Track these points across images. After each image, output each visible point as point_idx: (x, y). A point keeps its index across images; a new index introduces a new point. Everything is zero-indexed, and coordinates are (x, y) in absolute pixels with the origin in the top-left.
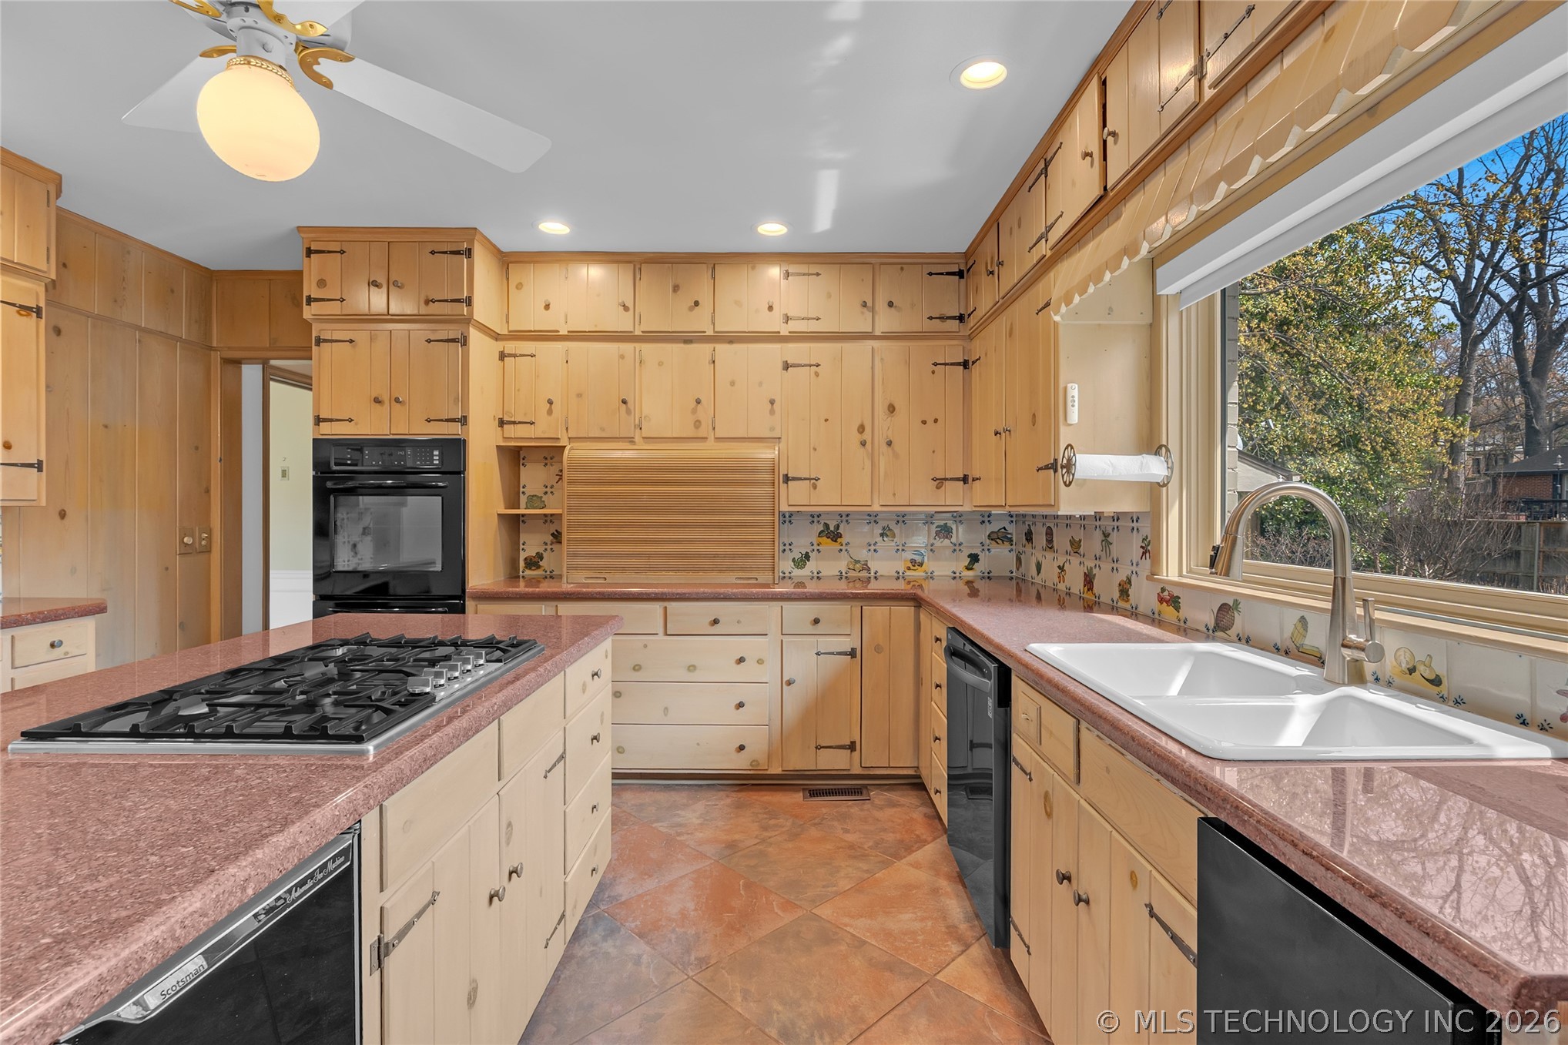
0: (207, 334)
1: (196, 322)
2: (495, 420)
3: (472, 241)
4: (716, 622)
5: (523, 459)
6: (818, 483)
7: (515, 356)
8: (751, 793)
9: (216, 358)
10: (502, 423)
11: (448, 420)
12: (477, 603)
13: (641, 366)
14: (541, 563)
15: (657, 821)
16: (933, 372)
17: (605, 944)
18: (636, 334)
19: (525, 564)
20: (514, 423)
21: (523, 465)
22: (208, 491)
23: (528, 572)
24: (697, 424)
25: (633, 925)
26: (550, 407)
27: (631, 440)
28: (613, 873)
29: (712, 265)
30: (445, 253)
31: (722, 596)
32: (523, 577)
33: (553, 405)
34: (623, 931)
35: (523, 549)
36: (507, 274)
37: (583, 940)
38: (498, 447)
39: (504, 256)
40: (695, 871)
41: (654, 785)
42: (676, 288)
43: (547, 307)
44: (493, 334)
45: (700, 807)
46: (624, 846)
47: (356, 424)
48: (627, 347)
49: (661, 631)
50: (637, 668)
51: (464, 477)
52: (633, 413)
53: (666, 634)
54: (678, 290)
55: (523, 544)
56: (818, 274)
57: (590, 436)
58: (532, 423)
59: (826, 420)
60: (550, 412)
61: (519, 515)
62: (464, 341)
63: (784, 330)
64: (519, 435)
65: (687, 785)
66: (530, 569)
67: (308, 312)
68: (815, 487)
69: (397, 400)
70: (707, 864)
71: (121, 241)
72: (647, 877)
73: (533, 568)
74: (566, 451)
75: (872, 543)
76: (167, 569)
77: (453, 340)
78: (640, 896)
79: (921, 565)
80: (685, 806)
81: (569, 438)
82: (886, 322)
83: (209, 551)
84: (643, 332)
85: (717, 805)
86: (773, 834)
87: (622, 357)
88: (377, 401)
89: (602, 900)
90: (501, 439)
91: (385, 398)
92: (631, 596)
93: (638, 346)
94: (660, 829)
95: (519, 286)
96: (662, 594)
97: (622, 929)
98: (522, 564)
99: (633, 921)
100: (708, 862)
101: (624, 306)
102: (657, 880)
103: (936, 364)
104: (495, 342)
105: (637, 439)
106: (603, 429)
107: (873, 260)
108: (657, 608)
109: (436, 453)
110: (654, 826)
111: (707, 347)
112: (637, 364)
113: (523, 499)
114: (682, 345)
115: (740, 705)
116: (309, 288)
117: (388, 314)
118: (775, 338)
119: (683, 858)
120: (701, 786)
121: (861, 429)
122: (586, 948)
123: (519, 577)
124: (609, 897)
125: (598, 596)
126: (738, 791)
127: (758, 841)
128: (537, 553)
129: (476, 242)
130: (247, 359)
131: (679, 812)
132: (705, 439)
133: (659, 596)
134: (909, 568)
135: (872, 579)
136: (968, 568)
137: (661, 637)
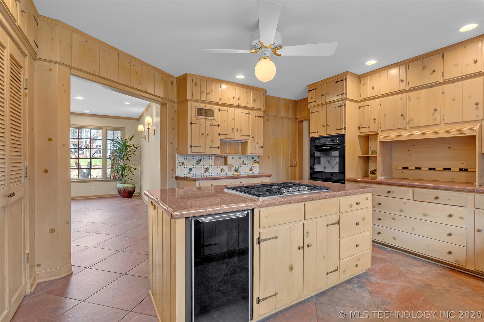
0: (295, 116)
1: (293, 113)
2: (357, 127)
3: (346, 76)
4: (437, 198)
5: (370, 139)
7: (363, 106)
8: (454, 273)
9: (298, 121)
10: (359, 128)
11: (340, 129)
12: (348, 182)
13: (409, 101)
14: (376, 173)
15: (402, 266)
17: (357, 289)
18: (407, 89)
19: (371, 173)
20: (363, 128)
21: (370, 141)
22: (296, 152)
23: (371, 175)
25: (369, 289)
26: (375, 121)
27: (405, 129)
28: (373, 273)
29: (442, 53)
30: (340, 81)
31: (440, 188)
32: (370, 177)
33: (376, 120)
34: (365, 289)
35: (370, 168)
36: (361, 81)
37: (351, 285)
38: (358, 136)
39: (360, 76)
40: (405, 286)
41: (409, 256)
42: (424, 68)
43: (373, 88)
44: (356, 101)
45: (424, 269)
46: (383, 268)
47: (319, 133)
48: (403, 95)
49: (412, 199)
50: (401, 211)
51: (345, 145)
52: (406, 119)
53: (414, 200)
54: (425, 68)
55: (370, 166)
57: (389, 129)
58: (369, 127)
60: (375, 123)
61: (369, 156)
62: (345, 105)
64: (366, 131)
65: (424, 260)
66: (372, 174)
67: (309, 106)
69: (328, 125)
70: (412, 286)
71: (278, 99)
72: (384, 279)
73: (373, 174)
74: (379, 135)
76: (287, 170)
77: (342, 106)
78: (378, 283)
80: (417, 266)
81: (381, 130)
83: (296, 166)
84: (409, 88)
85: (433, 271)
86: (454, 290)
87: (401, 99)
88: (323, 126)
89: (364, 278)
90: (359, 133)
91: (325, 125)
92: (399, 185)
93: (408, 94)
94: (401, 269)
95: (364, 84)
96: (412, 185)
97: (365, 288)
98: (369, 173)
99: (370, 288)
100: (413, 286)
101: (401, 80)
102: (387, 282)
104: (358, 104)
105: (408, 128)
106: (393, 126)
108: (410, 190)
109: (337, 139)
110: (399, 267)
111: (440, 88)
112: (408, 101)
113: (370, 152)
114: (428, 89)
115: (450, 235)
116: (309, 100)
117: (326, 102)
118: (478, 74)
119: (403, 280)
120: (431, 263)
122: (350, 287)
123: (368, 177)
124: (367, 278)
125: (386, 184)
126: (448, 270)
127: (444, 289)
128: (375, 169)
129: (348, 75)
130: (305, 120)
131: (413, 267)
132: (439, 124)
133: (410, 185)
137: (412, 201)
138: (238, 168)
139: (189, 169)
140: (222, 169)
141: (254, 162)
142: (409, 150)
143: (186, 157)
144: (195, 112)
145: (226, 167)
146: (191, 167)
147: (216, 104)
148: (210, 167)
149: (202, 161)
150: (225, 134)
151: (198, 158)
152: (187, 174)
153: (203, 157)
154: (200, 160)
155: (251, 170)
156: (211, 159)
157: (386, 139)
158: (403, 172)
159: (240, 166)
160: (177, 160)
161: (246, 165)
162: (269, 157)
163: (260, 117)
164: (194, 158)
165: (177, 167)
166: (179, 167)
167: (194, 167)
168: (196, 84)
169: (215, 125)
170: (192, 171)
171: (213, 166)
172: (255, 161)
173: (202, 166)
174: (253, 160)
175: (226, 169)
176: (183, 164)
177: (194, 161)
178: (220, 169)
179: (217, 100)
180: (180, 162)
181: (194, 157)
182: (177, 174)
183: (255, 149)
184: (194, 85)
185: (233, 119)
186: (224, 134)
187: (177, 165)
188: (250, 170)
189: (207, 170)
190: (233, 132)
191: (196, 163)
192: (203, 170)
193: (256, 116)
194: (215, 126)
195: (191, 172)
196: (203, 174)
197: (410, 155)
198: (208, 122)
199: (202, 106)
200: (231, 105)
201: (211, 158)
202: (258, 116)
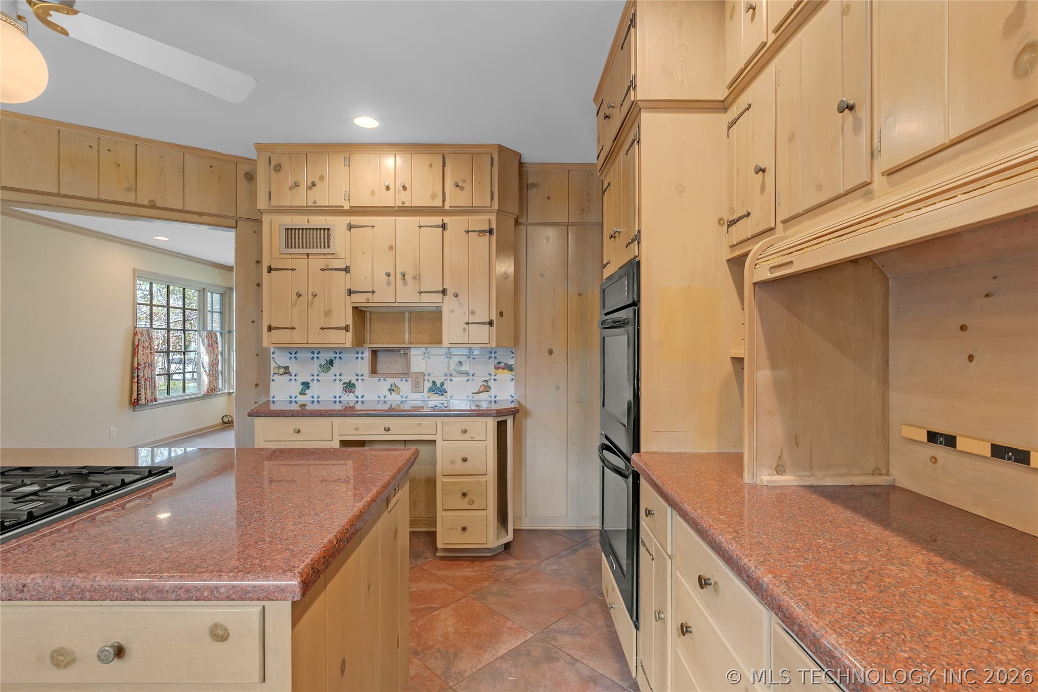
138: (442, 384)
139: (303, 384)
140: (391, 386)
141: (497, 368)
142: (963, 328)
143: (295, 354)
144: (280, 239)
145: (404, 379)
146: (308, 379)
147: (337, 211)
148: (357, 380)
149: (336, 362)
150: (364, 292)
151: (325, 356)
152: (296, 397)
153: (340, 353)
154: (331, 362)
155: (487, 389)
156: (362, 358)
157: (772, 268)
158: (934, 460)
159: (449, 378)
160: (272, 360)
161: (468, 374)
162: (551, 352)
163: (484, 231)
164: (315, 355)
165: (272, 378)
166: (276, 377)
167: (315, 378)
168: (278, 168)
169: (336, 269)
170: (308, 389)
171: (366, 377)
172: (498, 363)
173: (336, 376)
174: (493, 362)
175: (405, 387)
176: (286, 371)
177: (316, 366)
178: (386, 385)
179: (338, 200)
180: (279, 366)
181: (316, 353)
182: (271, 396)
183: (465, 329)
184: (273, 172)
185: (391, 248)
186: (362, 290)
187: (272, 374)
188: (482, 389)
189: (349, 387)
190: (389, 283)
191: (320, 369)
192: (338, 388)
193: (468, 232)
194: (335, 271)
195: (307, 391)
196: (340, 398)
197: (971, 358)
198: (317, 263)
199: (300, 221)
200: (381, 207)
201: (362, 356)
202: (476, 231)
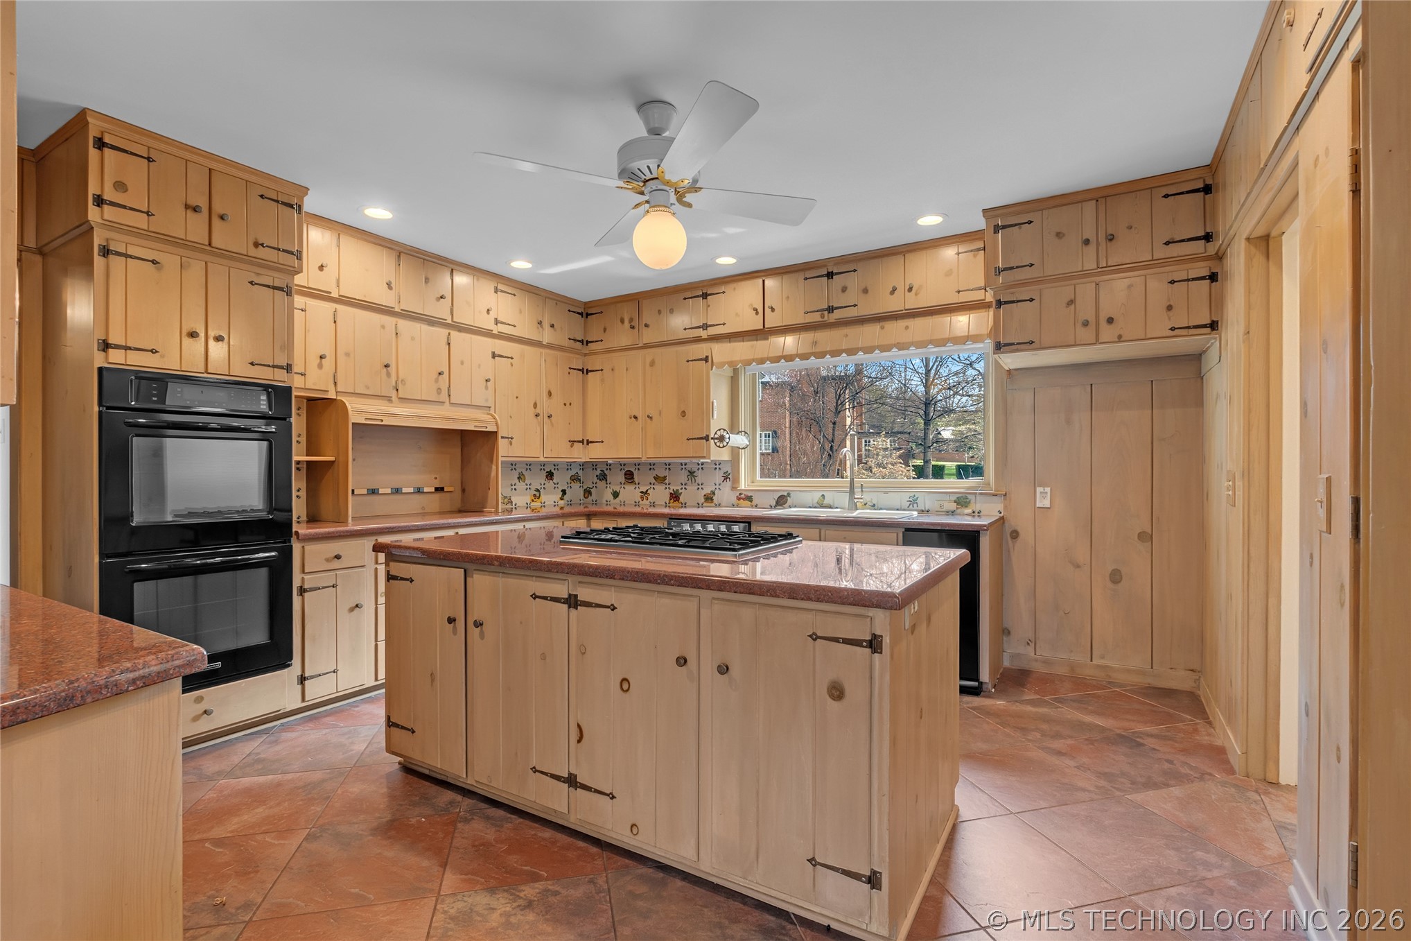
3: (301, 198)
6: (513, 441)
11: (275, 367)
13: (397, 337)
16: (569, 373)
24: (439, 391)
26: (321, 362)
27: (389, 399)
30: (275, 201)
33: (324, 360)
42: (427, 282)
43: (322, 268)
48: (389, 321)
51: (290, 424)
52: (391, 377)
54: (429, 283)
56: (515, 295)
59: (517, 397)
62: (289, 292)
63: (496, 329)
67: (96, 215)
68: (511, 444)
75: (513, 484)
77: (280, 289)
79: (539, 498)
82: (547, 336)
84: (402, 310)
87: (383, 327)
88: (193, 335)
93: (396, 320)
101: (389, 284)
103: (570, 368)
105: (394, 398)
106: (368, 388)
107: (542, 294)
109: (263, 398)
111: (445, 332)
112: (395, 335)
116: (99, 187)
117: (209, 245)
118: (488, 334)
121: (535, 406)
134: (533, 501)
135: (514, 509)
136: (562, 499)
